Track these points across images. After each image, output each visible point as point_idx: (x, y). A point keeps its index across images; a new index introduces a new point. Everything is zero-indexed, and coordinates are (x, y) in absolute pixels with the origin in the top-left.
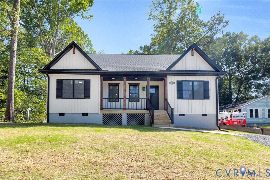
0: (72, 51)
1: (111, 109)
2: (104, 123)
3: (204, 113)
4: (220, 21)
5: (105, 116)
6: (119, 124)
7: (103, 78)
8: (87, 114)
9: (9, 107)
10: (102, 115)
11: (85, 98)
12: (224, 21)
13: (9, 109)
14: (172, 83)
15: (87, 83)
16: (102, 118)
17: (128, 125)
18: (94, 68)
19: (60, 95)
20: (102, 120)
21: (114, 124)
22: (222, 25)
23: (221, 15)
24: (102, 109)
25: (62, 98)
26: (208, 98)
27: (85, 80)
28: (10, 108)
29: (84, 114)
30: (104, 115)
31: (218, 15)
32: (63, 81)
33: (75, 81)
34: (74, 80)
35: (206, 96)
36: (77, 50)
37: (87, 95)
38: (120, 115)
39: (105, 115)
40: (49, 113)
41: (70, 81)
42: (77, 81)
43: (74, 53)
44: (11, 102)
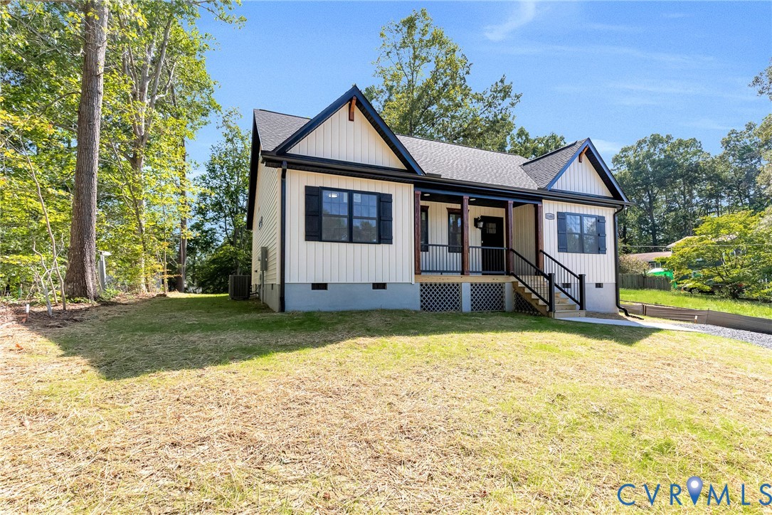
1: (436, 271)
2: (424, 306)
3: (598, 282)
4: (506, 92)
5: (424, 290)
6: (456, 308)
7: (419, 193)
8: (385, 284)
9: (83, 254)
10: (419, 287)
11: (379, 243)
13: (82, 261)
14: (550, 217)
15: (384, 202)
16: (419, 293)
17: (472, 310)
18: (400, 165)
19: (314, 232)
20: (419, 298)
21: (445, 309)
22: (508, 100)
23: (507, 83)
24: (418, 271)
25: (321, 240)
26: (604, 251)
27: (378, 194)
28: (85, 255)
29: (376, 286)
30: (424, 286)
32: (324, 192)
33: (354, 195)
34: (351, 193)
36: (358, 112)
37: (384, 236)
38: (457, 287)
39: (424, 288)
40: (286, 282)
41: (341, 193)
42: (360, 195)
43: (351, 119)
44: (88, 237)
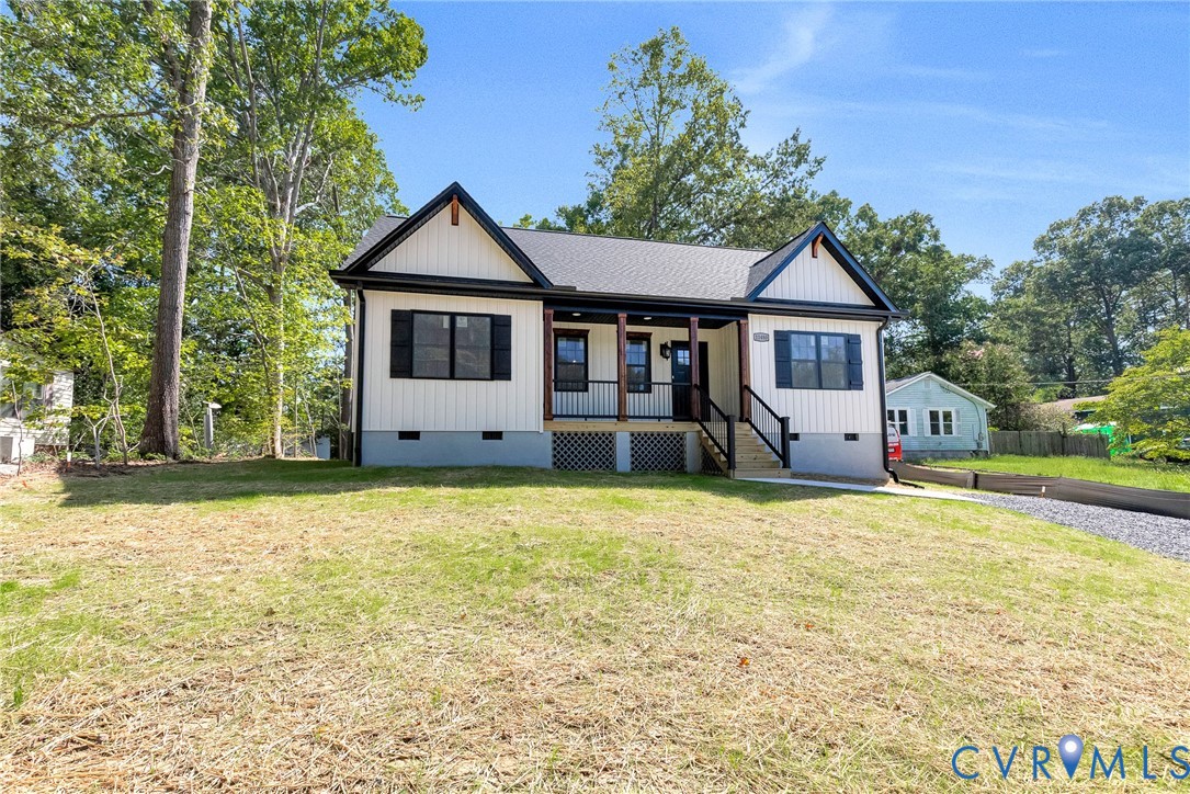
0: (446, 213)
1: (578, 416)
2: (559, 463)
3: (848, 431)
5: (558, 442)
6: (607, 467)
7: (552, 312)
8: (501, 433)
10: (550, 438)
11: (492, 379)
12: (811, 158)
14: (762, 338)
15: (501, 326)
16: (550, 446)
17: (633, 469)
18: (524, 278)
19: (403, 365)
20: (550, 452)
21: (590, 467)
24: (549, 415)
25: (411, 377)
26: (859, 386)
27: (492, 316)
29: (488, 435)
30: (558, 438)
31: (795, 138)
32: (416, 315)
33: (458, 318)
34: (453, 316)
35: (854, 382)
36: (464, 214)
37: (500, 369)
38: (608, 439)
39: (559, 438)
40: (364, 429)
41: (440, 316)
42: (466, 318)
43: (455, 222)
44: (169, 383)
